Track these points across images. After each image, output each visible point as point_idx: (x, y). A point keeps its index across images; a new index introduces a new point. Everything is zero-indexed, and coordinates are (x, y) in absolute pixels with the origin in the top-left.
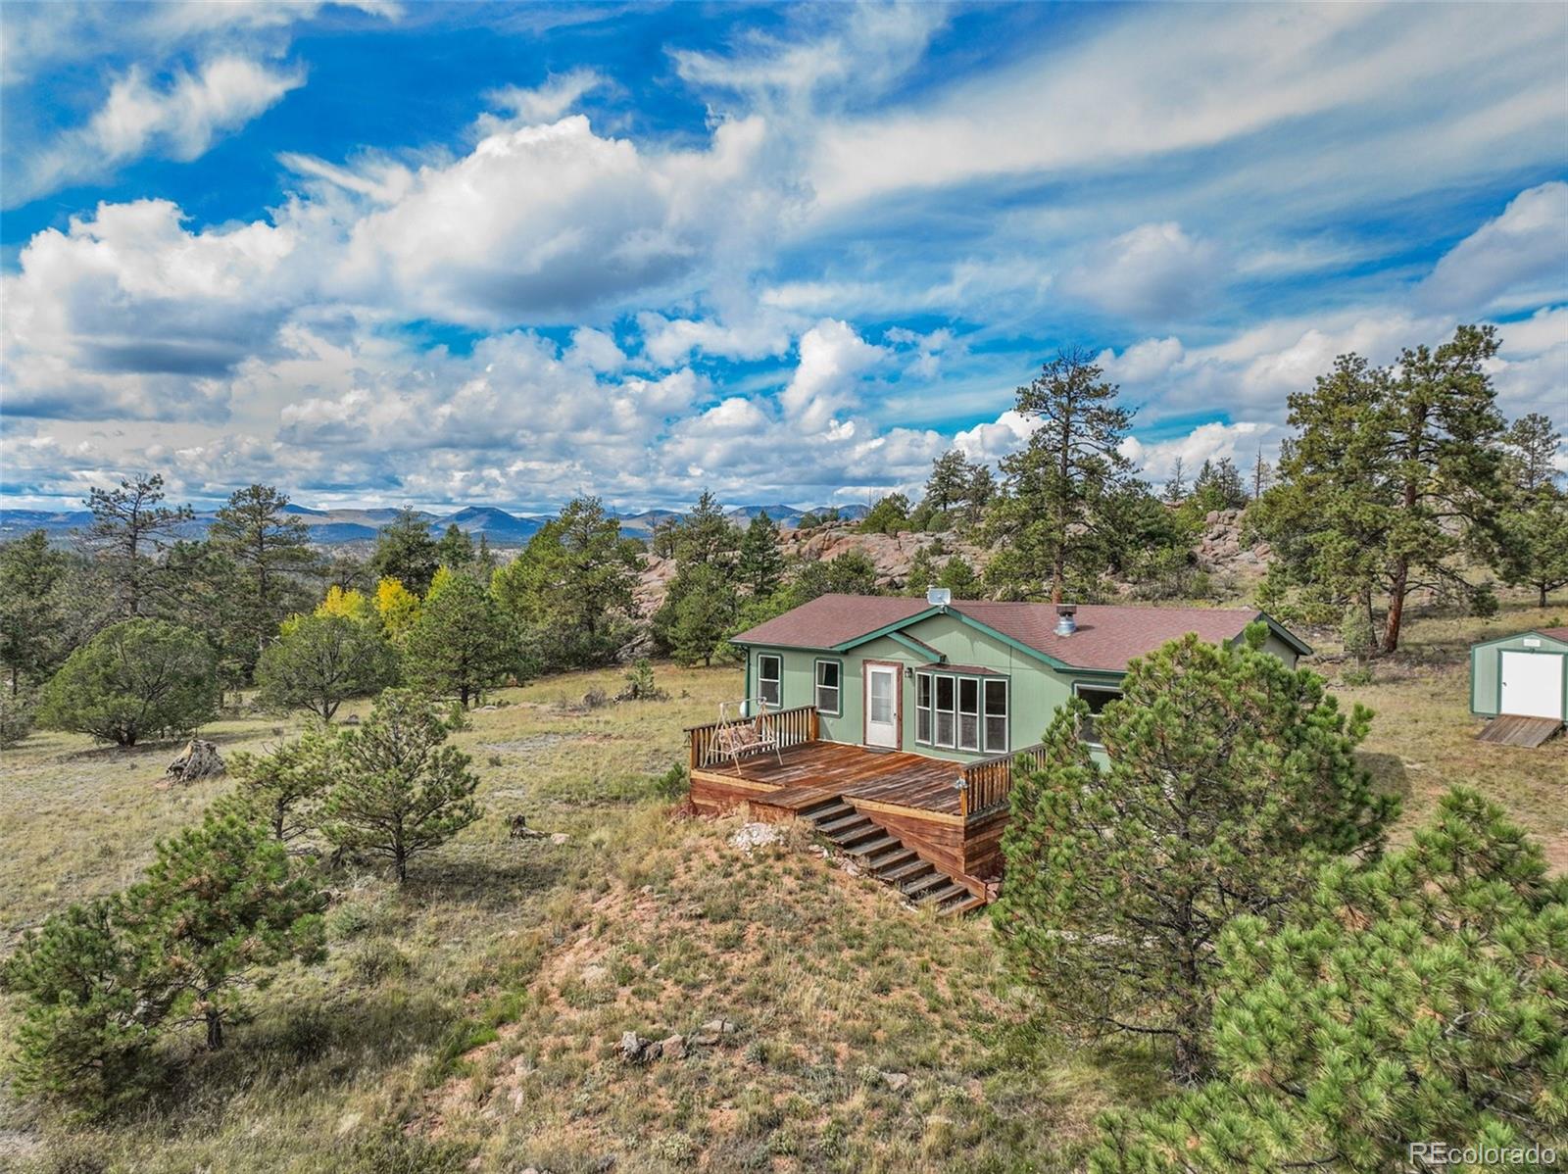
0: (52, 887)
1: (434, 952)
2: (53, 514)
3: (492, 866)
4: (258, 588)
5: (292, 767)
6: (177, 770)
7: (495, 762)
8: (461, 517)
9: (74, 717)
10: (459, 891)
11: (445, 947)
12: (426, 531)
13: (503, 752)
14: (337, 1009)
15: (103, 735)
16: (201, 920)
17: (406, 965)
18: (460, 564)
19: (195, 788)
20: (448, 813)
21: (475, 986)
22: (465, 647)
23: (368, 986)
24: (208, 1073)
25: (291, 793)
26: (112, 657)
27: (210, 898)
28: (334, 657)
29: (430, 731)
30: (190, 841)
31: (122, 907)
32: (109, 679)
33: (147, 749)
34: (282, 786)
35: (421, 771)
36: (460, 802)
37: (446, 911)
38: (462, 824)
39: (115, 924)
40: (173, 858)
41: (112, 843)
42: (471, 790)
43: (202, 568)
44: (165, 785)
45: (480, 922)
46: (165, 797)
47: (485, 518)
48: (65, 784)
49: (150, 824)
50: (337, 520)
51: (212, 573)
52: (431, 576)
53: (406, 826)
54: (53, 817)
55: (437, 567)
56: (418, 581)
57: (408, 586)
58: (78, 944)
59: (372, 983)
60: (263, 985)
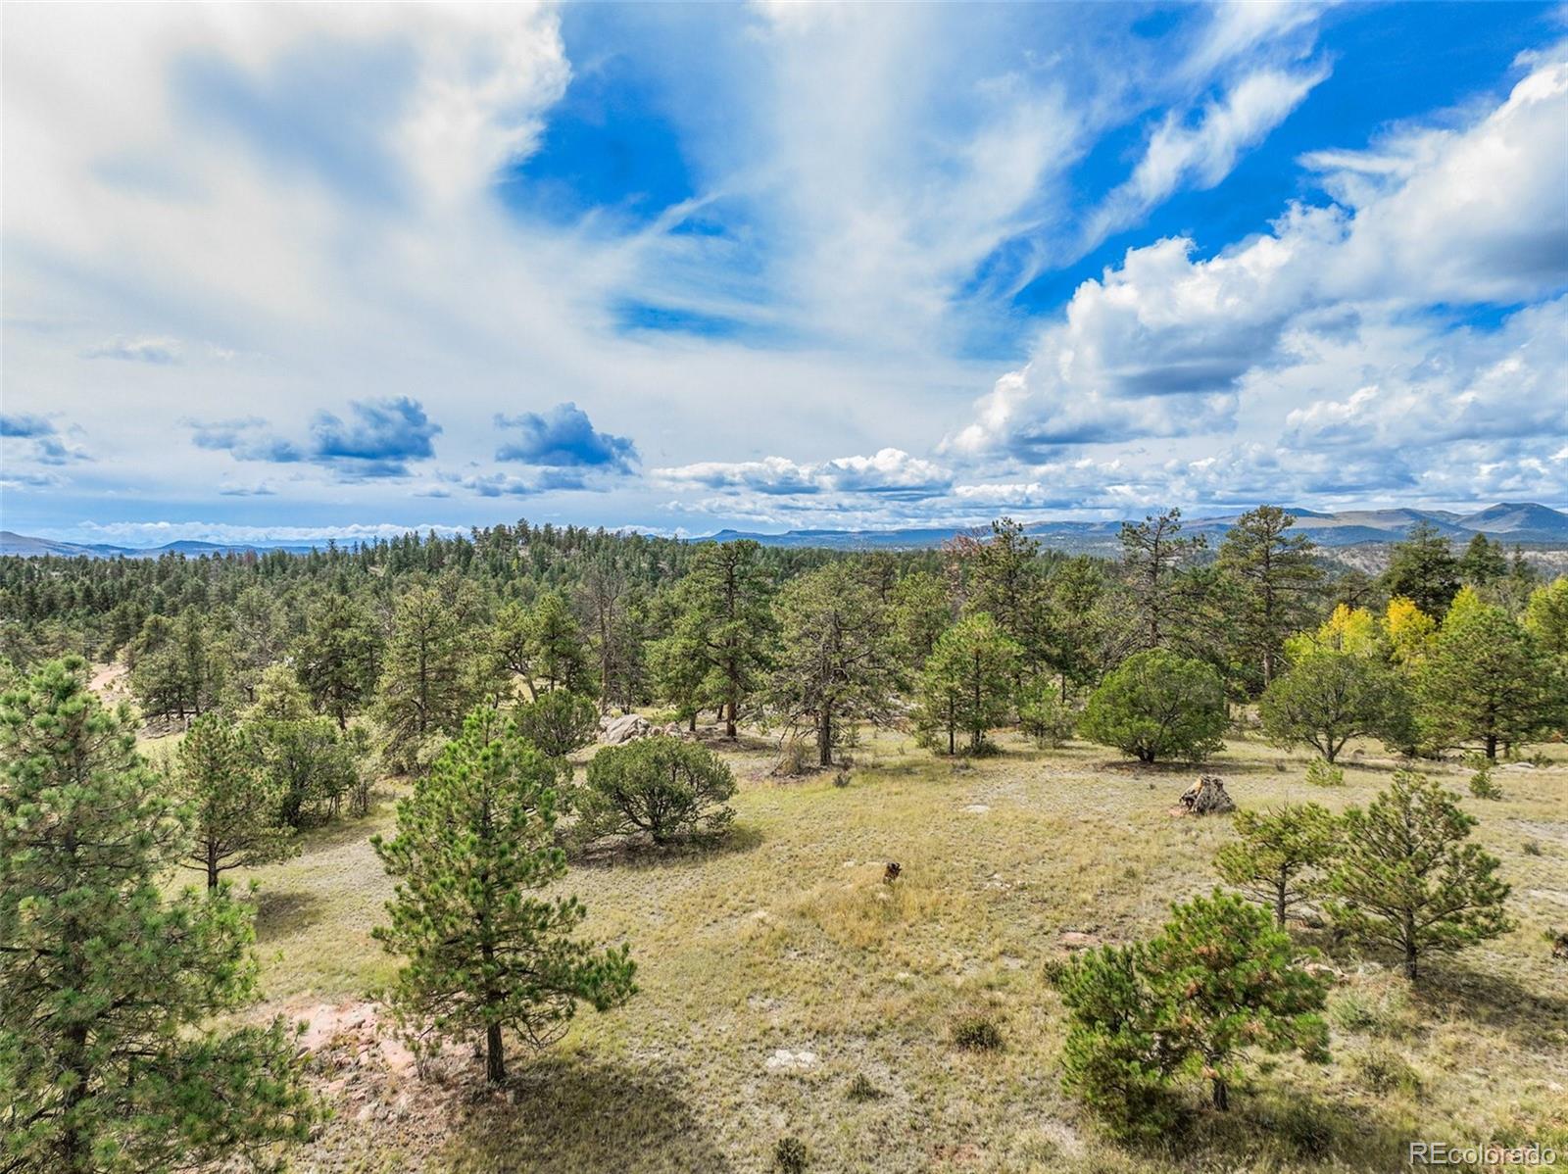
0: (1090, 898)
1: (1450, 1079)
2: (1092, 524)
3: (1528, 989)
4: (1264, 607)
5: (1295, 833)
6: (1189, 800)
7: (1532, 850)
8: (1489, 515)
9: (1106, 733)
10: (1483, 1011)
11: (1465, 1076)
12: (1445, 546)
13: (1542, 836)
14: (1338, 1109)
15: (1128, 751)
16: (1210, 989)
17: (1418, 1085)
18: (1488, 580)
19: (1204, 821)
20: (1471, 920)
21: (1504, 1140)
22: (1492, 693)
23: (1373, 1094)
24: (1215, 1131)
25: (1294, 858)
26: (1136, 684)
27: (1216, 968)
28: (1339, 695)
29: (1449, 824)
30: (1201, 909)
31: (1144, 956)
32: (1134, 703)
33: (1164, 768)
34: (1284, 850)
35: (1436, 865)
36: (1485, 909)
37: (1467, 1030)
38: (1488, 933)
39: (1138, 968)
40: (1186, 922)
41: (1134, 865)
42: (1501, 898)
43: (1213, 594)
44: (1177, 812)
45: (1511, 1058)
46: (1179, 826)
47: (1521, 515)
48: (1099, 795)
49: (1166, 851)
50: (1344, 523)
51: (1223, 598)
52: (1452, 597)
53: (1418, 923)
54: (1091, 826)
55: (1458, 587)
56: (1435, 601)
57: (1423, 607)
58: (1110, 982)
59: (1377, 1092)
60: (1266, 1069)
